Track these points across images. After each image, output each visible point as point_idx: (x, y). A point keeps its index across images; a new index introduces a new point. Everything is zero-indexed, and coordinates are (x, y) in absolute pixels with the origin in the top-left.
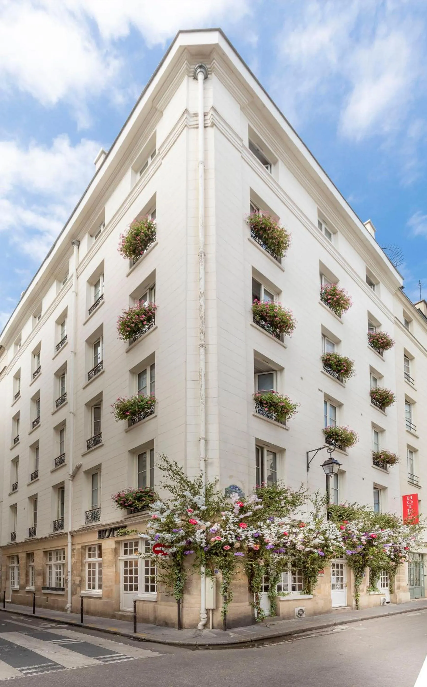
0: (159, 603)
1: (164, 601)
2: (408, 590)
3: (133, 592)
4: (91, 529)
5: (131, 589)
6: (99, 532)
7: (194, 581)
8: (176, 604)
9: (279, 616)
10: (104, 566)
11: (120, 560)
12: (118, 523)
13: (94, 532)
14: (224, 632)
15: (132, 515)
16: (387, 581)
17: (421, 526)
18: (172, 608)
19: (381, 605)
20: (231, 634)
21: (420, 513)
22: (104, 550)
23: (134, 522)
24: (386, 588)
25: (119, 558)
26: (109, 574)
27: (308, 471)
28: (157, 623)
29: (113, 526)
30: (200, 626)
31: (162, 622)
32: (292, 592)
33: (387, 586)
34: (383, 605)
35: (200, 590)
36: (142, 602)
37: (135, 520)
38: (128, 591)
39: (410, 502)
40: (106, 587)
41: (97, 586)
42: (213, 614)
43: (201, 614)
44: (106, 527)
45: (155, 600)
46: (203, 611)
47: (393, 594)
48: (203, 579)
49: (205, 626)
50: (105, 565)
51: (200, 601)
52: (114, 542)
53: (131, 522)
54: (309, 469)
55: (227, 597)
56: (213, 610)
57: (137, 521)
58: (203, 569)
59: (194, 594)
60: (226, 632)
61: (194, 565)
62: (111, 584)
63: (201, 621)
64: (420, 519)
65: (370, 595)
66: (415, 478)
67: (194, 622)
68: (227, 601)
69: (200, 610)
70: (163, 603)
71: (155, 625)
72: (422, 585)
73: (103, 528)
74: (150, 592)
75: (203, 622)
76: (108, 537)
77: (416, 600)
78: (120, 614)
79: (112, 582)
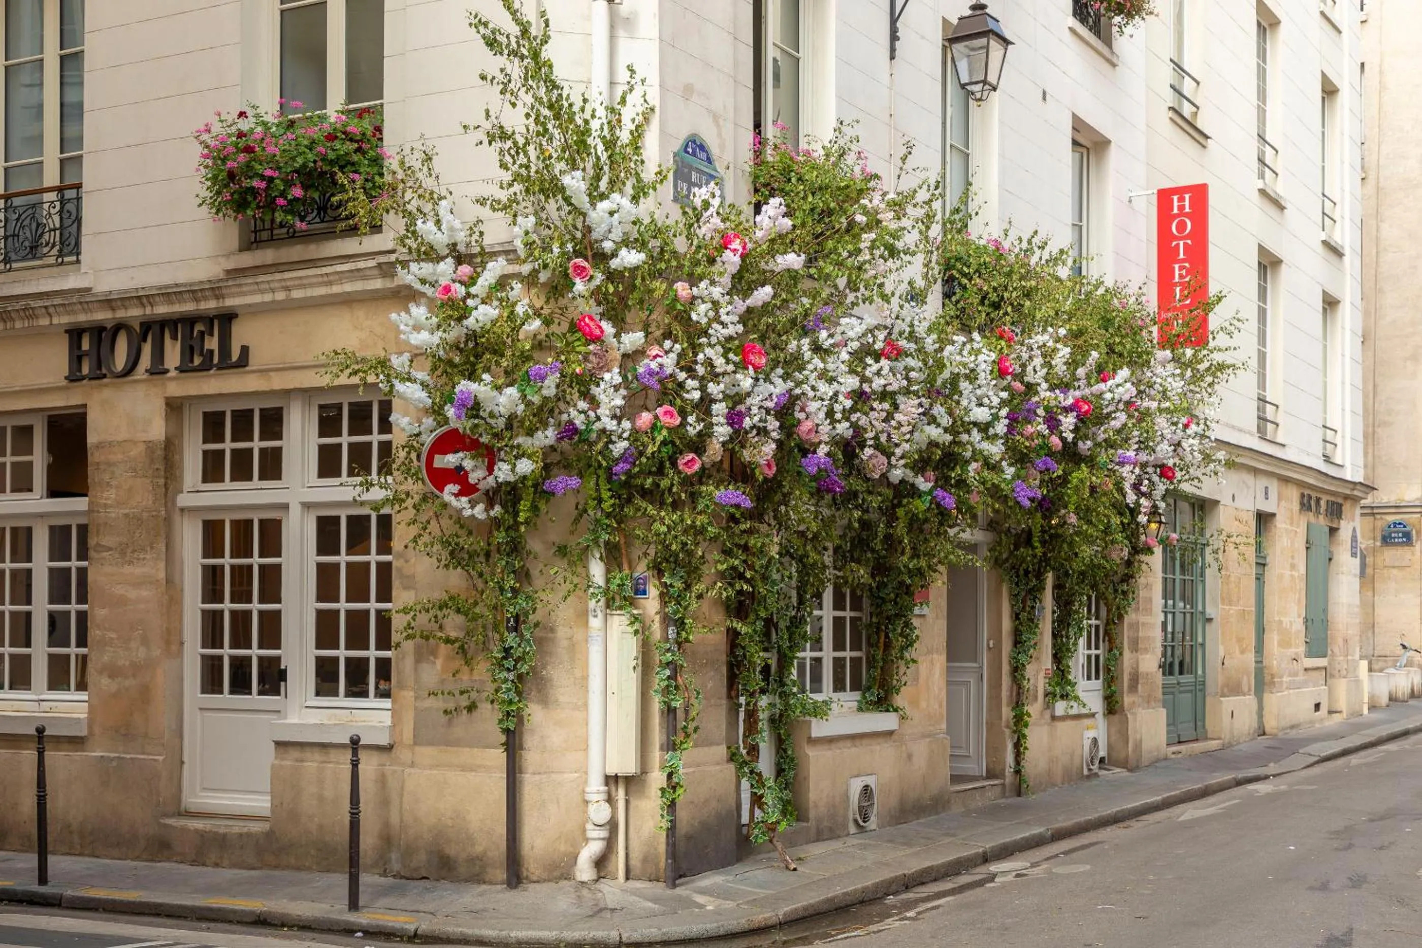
0: (404, 755)
1: (430, 743)
2: (1159, 694)
3: (254, 699)
4: (29, 313)
5: (241, 685)
6: (75, 334)
7: (562, 632)
8: (499, 757)
9: (807, 820)
10: (100, 548)
11: (182, 510)
12: (194, 292)
13: (41, 334)
14: (669, 892)
15: (267, 255)
16: (1097, 648)
17: (1218, 357)
18: (471, 776)
19: (1086, 772)
20: (700, 899)
21: (1213, 289)
22: (99, 446)
23: (281, 296)
24: (1093, 681)
25: (184, 500)
26: (132, 594)
27: (892, 58)
28: (396, 866)
29: (162, 309)
30: (584, 871)
31: (421, 858)
32: (836, 696)
33: (1097, 678)
34: (1092, 776)
35: (585, 678)
36: (317, 756)
37: (288, 289)
38: (226, 698)
39: (1181, 226)
40: (113, 672)
41: (40, 671)
42: (627, 802)
43: (587, 802)
44: (121, 314)
45: (384, 741)
46: (596, 787)
47: (1116, 718)
48: (595, 623)
49: (601, 863)
50: (108, 540)
51: (586, 741)
52: (160, 404)
53: (268, 297)
54: (897, 43)
55: (680, 714)
56: (629, 781)
57: (297, 294)
58: (597, 570)
59: (562, 699)
60: (679, 891)
61: (562, 551)
62: (142, 653)
63: (587, 840)
64: (1214, 322)
65: (1054, 718)
66: (1188, 86)
67: (563, 848)
68: (680, 738)
69: (586, 782)
70: (427, 753)
71: (384, 874)
72: (1200, 672)
73: (102, 316)
74: (342, 701)
75: (593, 848)
76: (130, 369)
77: (1182, 747)
78: (196, 831)
79: (145, 641)
